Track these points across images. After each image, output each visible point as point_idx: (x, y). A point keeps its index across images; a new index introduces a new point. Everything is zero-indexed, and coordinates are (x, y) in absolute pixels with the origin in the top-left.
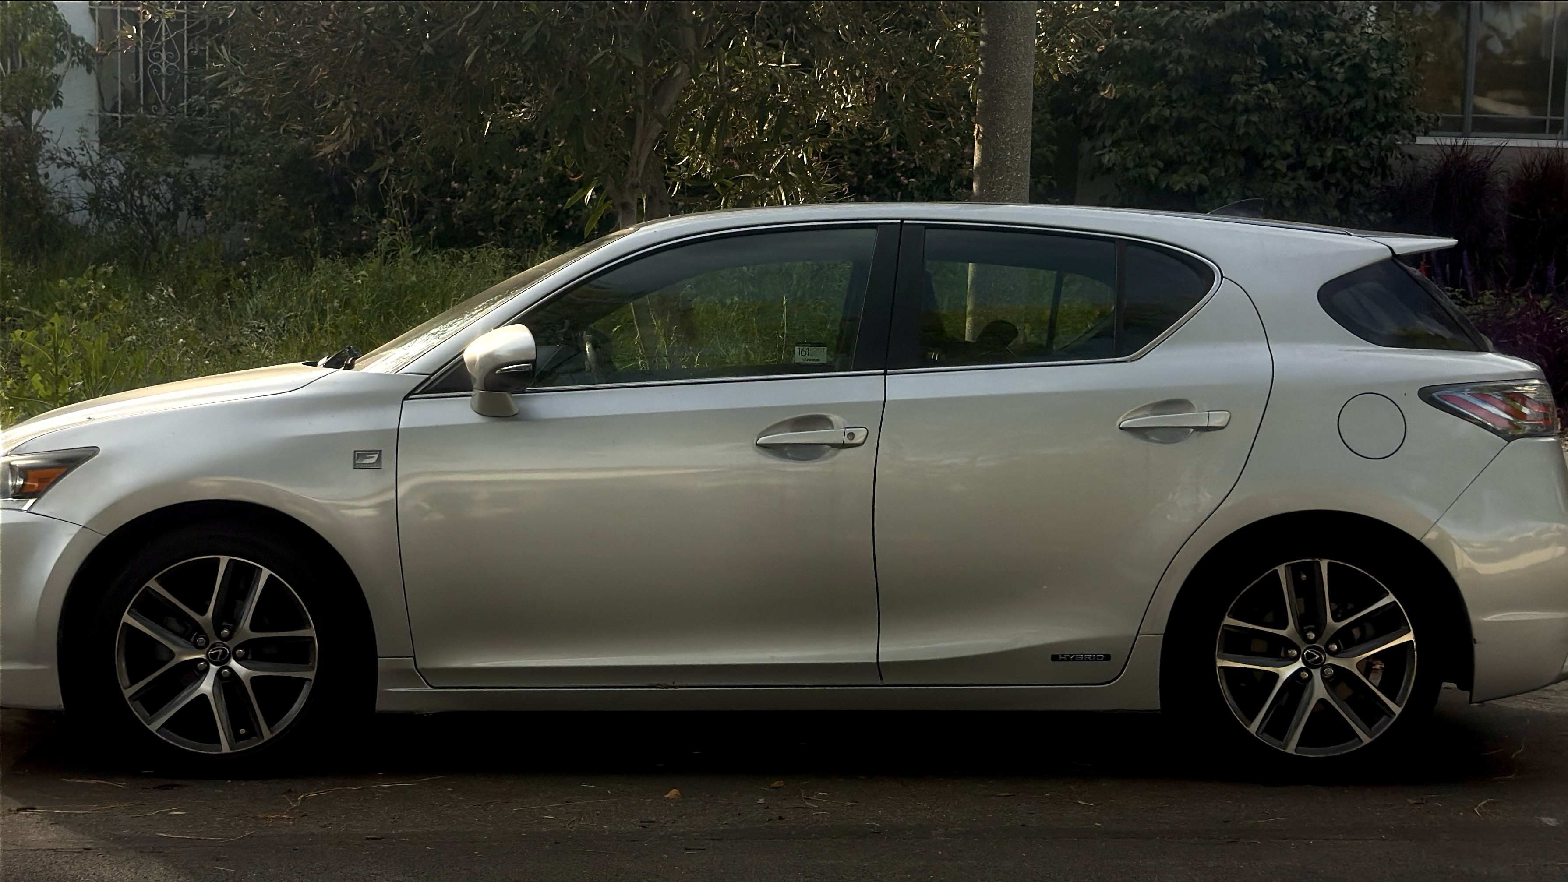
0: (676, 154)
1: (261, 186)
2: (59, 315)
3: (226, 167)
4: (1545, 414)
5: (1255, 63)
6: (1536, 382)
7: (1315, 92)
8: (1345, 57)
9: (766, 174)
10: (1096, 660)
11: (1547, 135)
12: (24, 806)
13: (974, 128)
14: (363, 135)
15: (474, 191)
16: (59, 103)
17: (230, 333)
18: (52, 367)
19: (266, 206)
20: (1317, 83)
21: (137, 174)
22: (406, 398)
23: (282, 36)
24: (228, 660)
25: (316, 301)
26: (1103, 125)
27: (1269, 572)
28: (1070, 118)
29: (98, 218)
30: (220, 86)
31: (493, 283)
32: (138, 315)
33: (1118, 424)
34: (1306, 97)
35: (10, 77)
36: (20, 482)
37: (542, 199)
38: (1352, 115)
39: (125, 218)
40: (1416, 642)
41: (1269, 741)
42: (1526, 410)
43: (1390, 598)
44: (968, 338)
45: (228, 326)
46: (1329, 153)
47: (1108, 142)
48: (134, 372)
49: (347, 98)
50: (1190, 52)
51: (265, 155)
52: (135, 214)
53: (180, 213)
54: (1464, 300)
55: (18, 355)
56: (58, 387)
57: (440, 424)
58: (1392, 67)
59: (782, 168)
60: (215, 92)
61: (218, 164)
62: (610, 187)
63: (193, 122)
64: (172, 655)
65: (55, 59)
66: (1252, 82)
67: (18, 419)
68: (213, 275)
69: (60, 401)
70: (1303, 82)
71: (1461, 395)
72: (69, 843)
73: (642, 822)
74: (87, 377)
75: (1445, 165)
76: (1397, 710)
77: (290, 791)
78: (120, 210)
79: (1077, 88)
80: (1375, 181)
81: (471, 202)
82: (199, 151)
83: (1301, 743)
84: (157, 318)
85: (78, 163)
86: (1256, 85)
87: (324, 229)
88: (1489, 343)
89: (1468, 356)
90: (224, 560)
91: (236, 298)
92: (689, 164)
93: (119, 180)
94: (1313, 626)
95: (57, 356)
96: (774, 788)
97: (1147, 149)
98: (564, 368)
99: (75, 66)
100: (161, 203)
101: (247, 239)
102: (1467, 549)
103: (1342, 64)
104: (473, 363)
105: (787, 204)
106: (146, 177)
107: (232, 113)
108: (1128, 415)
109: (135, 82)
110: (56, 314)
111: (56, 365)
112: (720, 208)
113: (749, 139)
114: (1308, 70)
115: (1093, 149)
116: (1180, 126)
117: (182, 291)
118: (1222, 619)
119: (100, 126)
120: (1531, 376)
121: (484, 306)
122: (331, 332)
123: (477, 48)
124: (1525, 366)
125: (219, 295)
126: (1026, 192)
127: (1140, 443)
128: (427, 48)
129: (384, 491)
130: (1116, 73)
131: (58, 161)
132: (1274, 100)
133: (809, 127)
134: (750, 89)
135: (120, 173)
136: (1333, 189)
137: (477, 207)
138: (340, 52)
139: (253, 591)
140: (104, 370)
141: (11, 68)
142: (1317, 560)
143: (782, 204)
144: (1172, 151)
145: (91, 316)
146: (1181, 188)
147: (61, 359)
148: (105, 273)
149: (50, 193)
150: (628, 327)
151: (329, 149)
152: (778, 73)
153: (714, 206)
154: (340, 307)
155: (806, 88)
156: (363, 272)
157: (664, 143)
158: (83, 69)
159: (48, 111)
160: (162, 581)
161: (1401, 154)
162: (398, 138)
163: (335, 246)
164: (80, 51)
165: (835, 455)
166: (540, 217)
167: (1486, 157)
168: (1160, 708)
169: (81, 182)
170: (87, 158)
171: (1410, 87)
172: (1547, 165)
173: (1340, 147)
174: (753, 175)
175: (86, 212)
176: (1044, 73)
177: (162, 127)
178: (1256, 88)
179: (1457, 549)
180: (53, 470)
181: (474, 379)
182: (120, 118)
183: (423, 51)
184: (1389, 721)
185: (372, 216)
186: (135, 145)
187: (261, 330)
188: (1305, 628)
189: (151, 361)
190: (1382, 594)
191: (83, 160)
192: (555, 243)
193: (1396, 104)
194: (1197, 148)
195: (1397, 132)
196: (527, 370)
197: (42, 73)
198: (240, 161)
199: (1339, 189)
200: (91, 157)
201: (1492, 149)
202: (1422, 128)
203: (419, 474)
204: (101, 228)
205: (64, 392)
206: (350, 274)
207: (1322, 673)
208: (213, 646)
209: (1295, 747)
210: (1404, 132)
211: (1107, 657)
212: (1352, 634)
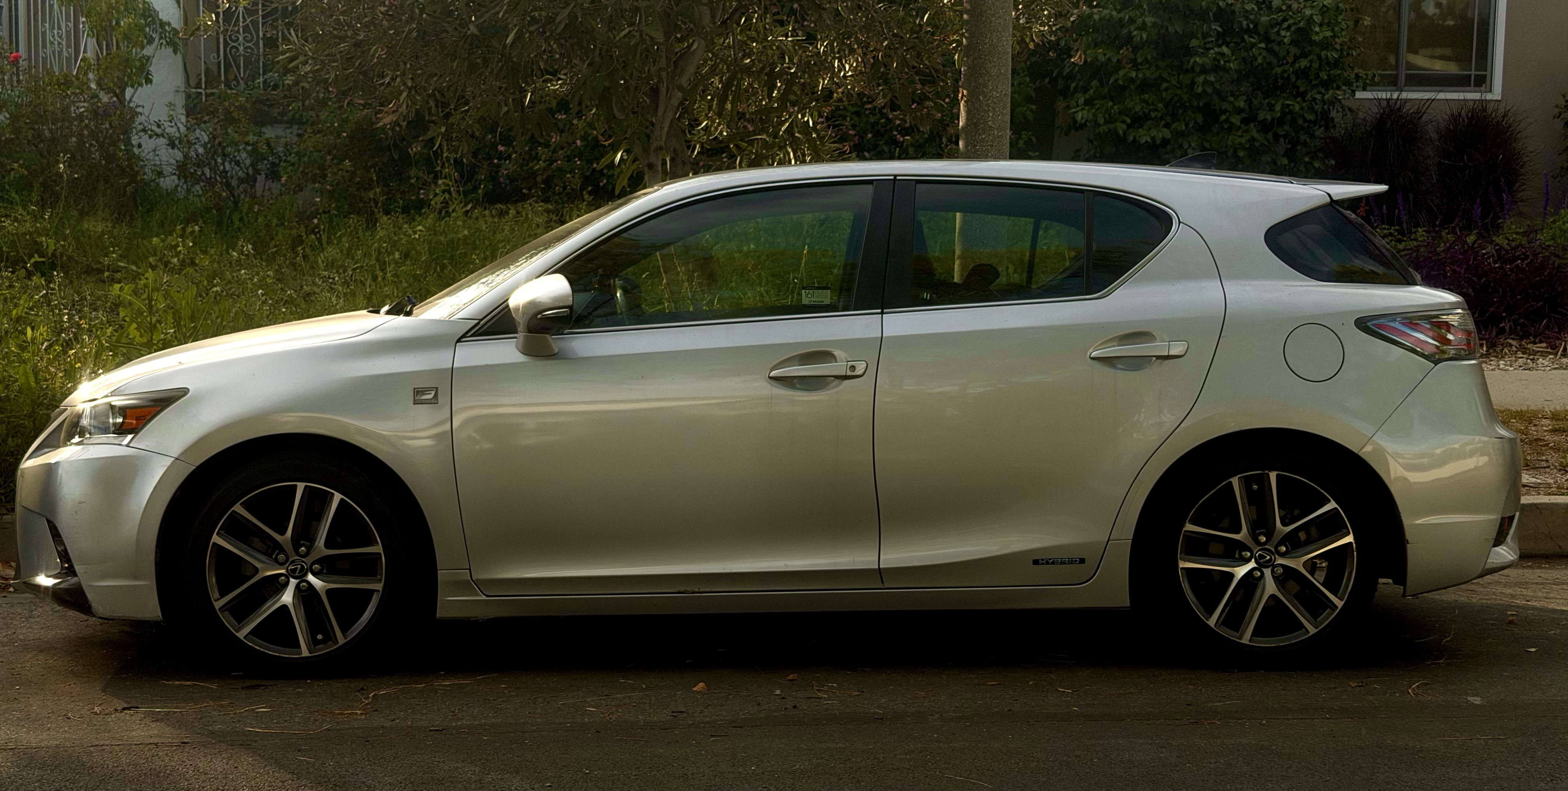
0: (696, 120)
1: (329, 153)
2: (153, 270)
3: (299, 135)
4: (1467, 339)
5: (1210, 28)
6: (1459, 311)
7: (1264, 53)
8: (1291, 21)
9: (775, 135)
10: (1072, 563)
11: (1472, 88)
12: (129, 706)
13: (958, 92)
14: (418, 107)
15: (519, 153)
16: (149, 81)
17: (304, 283)
18: (147, 316)
19: (335, 170)
20: (1267, 46)
21: (220, 144)
22: (459, 341)
23: (344, 20)
24: (306, 574)
25: (380, 253)
26: (1077, 86)
27: (1224, 483)
28: (1047, 80)
29: (186, 182)
30: (291, 65)
31: (536, 236)
32: (223, 268)
33: (1089, 354)
34: (1256, 59)
35: (106, 59)
36: (120, 420)
37: (580, 160)
38: (1296, 73)
39: (210, 182)
40: (1355, 543)
41: (1226, 633)
42: (1450, 337)
43: (1332, 505)
44: (956, 279)
45: (302, 277)
46: (1278, 108)
47: (1081, 101)
48: (219, 320)
49: (403, 74)
50: (1153, 20)
51: (332, 125)
52: (218, 178)
53: (258, 177)
54: (1400, 236)
55: (117, 306)
56: (152, 334)
57: (489, 363)
58: (1333, 30)
59: (790, 131)
60: (287, 71)
61: (291, 133)
62: (637, 150)
63: (269, 96)
64: (257, 571)
65: (145, 41)
66: (1207, 46)
67: (116, 364)
68: (288, 232)
69: (155, 347)
70: (1253, 45)
71: (1392, 324)
72: (169, 738)
73: (673, 712)
74: (177, 325)
75: (1382, 116)
76: (1339, 604)
77: (362, 689)
78: (205, 175)
79: (1053, 53)
80: (1319, 132)
81: (516, 163)
82: (274, 122)
83: (1254, 634)
84: (240, 270)
85: (167, 134)
86: (1212, 48)
87: (386, 189)
88: (1418, 277)
89: (1402, 289)
90: (301, 486)
91: (308, 251)
92: (707, 128)
93: (204, 148)
94: (1264, 531)
95: (151, 307)
96: (790, 680)
97: (1116, 107)
98: (600, 311)
99: (163, 48)
100: (241, 169)
101: (318, 200)
102: (1400, 461)
103: (1289, 28)
104: (517, 309)
105: (796, 163)
106: (228, 145)
107: (303, 88)
108: (1098, 346)
109: (216, 61)
110: (150, 270)
111: (151, 315)
112: (735, 168)
113: (761, 105)
114: (1258, 34)
115: (1068, 107)
116: (1144, 86)
117: (260, 247)
118: (1183, 525)
119: (186, 100)
120: (1455, 306)
121: (527, 257)
122: (392, 282)
123: (517, 28)
124: (1450, 298)
125: (293, 248)
126: (1007, 149)
127: (1107, 371)
128: (473, 29)
129: (442, 423)
130: (1087, 39)
131: (149, 132)
132: (1229, 61)
133: (813, 93)
134: (760, 61)
135: (205, 143)
136: (1282, 140)
137: (521, 168)
138: (397, 33)
139: (327, 513)
140: (193, 318)
141: (107, 50)
142: (1266, 472)
143: (790, 162)
144: (1138, 108)
145: (181, 270)
146: (1146, 142)
147: (155, 309)
148: (193, 232)
149: (143, 161)
150: (655, 274)
151: (387, 120)
152: (786, 46)
153: (730, 167)
154: (400, 258)
155: (810, 59)
156: (420, 228)
157: (685, 108)
158: (170, 50)
159: (140, 88)
160: (246, 506)
161: (1342, 108)
162: (448, 110)
163: (396, 204)
164: (167, 34)
165: (839, 385)
166: (577, 176)
167: (1418, 109)
168: (1129, 605)
169: (170, 151)
170: (175, 129)
171: (1349, 48)
172: (1473, 115)
173: (1288, 102)
174: (763, 137)
175: (175, 177)
176: (1022, 41)
177: (241, 101)
178: (1212, 51)
179: (1391, 461)
180: (148, 409)
181: (519, 323)
182: (204, 93)
183: (469, 32)
184: (1333, 614)
185: (428, 178)
186: (218, 117)
187: (331, 281)
188: (1257, 532)
189: (234, 310)
190: (1325, 502)
191: (170, 130)
192: (591, 198)
193: (1336, 64)
194: (1160, 106)
195: (1338, 88)
196: (565, 314)
197: (134, 54)
198: (312, 131)
199: (1287, 140)
200: (178, 128)
201: (1423, 103)
202: (1360, 84)
203: (472, 408)
204: (188, 191)
205: (158, 339)
206: (408, 229)
207: (1273, 571)
208: (293, 562)
209: (1249, 638)
210: (1344, 88)
211: (1082, 561)
212: (1299, 538)
